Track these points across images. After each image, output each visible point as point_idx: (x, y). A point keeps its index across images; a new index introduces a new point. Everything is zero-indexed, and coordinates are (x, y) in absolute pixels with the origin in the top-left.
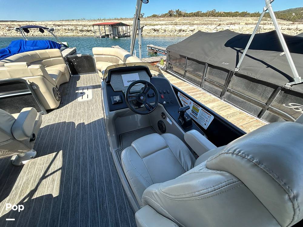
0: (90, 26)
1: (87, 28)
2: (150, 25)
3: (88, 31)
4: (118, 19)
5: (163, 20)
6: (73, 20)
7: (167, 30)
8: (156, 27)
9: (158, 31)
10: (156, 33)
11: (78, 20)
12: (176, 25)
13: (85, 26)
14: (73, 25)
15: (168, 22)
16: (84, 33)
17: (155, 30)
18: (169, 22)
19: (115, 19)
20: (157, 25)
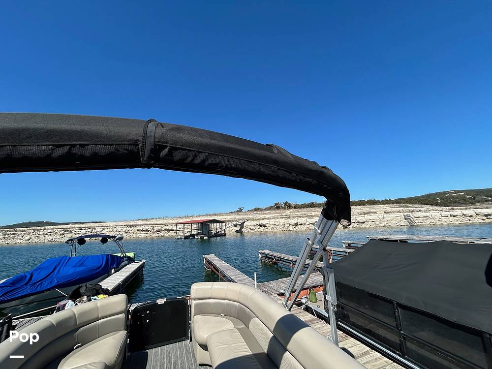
0: (172, 224)
1: (168, 227)
2: (254, 220)
3: (168, 231)
4: (210, 215)
5: (269, 213)
6: (152, 219)
7: (277, 224)
8: (262, 222)
9: (265, 226)
10: (262, 229)
11: (159, 218)
12: (289, 218)
13: (166, 225)
14: (150, 225)
15: (276, 215)
16: (162, 233)
17: (260, 226)
18: (278, 215)
19: (207, 215)
20: (263, 219)
